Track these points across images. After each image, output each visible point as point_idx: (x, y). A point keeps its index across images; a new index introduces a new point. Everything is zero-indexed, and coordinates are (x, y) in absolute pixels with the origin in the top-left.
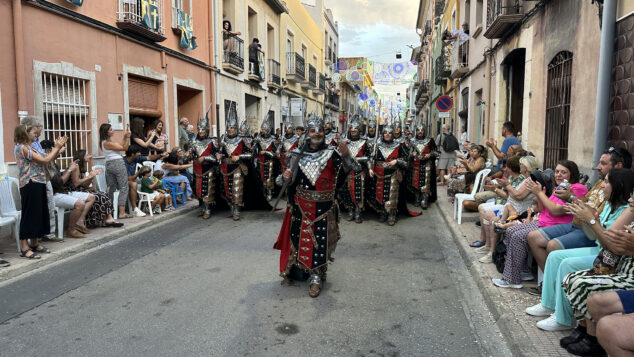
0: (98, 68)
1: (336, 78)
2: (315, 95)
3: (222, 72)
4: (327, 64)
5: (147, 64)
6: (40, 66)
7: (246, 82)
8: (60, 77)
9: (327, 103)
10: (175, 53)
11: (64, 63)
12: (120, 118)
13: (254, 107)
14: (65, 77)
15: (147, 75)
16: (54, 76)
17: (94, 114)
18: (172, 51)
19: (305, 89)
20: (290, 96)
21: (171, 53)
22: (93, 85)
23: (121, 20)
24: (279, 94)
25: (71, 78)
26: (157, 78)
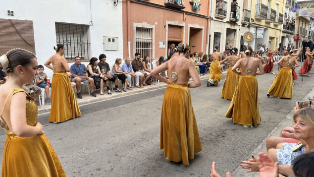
0: (156, 23)
1: (292, 15)
2: (276, 26)
3: (214, 19)
4: (287, 7)
5: (177, 19)
6: (136, 25)
7: (228, 22)
8: (142, 28)
9: (284, 30)
10: (190, 13)
11: (144, 23)
12: (164, 43)
13: (233, 34)
14: (144, 28)
15: (176, 25)
16: (140, 28)
17: (154, 42)
18: (188, 12)
19: (268, 23)
20: (257, 28)
21: (188, 13)
22: (154, 30)
23: (167, 2)
24: (249, 27)
25: (146, 28)
26: (181, 25)
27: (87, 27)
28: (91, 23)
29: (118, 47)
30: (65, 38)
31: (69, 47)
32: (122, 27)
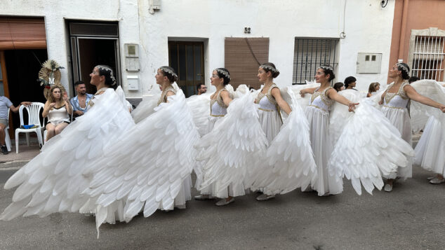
6: (415, 32)
8: (427, 37)
11: (431, 28)
14: (431, 37)
16: (423, 37)
25: (435, 37)
27: (336, 41)
28: (342, 35)
29: (380, 67)
30: (305, 58)
31: (309, 69)
32: (391, 38)
